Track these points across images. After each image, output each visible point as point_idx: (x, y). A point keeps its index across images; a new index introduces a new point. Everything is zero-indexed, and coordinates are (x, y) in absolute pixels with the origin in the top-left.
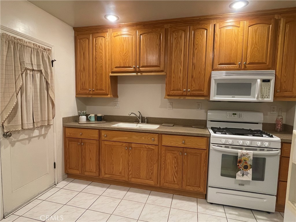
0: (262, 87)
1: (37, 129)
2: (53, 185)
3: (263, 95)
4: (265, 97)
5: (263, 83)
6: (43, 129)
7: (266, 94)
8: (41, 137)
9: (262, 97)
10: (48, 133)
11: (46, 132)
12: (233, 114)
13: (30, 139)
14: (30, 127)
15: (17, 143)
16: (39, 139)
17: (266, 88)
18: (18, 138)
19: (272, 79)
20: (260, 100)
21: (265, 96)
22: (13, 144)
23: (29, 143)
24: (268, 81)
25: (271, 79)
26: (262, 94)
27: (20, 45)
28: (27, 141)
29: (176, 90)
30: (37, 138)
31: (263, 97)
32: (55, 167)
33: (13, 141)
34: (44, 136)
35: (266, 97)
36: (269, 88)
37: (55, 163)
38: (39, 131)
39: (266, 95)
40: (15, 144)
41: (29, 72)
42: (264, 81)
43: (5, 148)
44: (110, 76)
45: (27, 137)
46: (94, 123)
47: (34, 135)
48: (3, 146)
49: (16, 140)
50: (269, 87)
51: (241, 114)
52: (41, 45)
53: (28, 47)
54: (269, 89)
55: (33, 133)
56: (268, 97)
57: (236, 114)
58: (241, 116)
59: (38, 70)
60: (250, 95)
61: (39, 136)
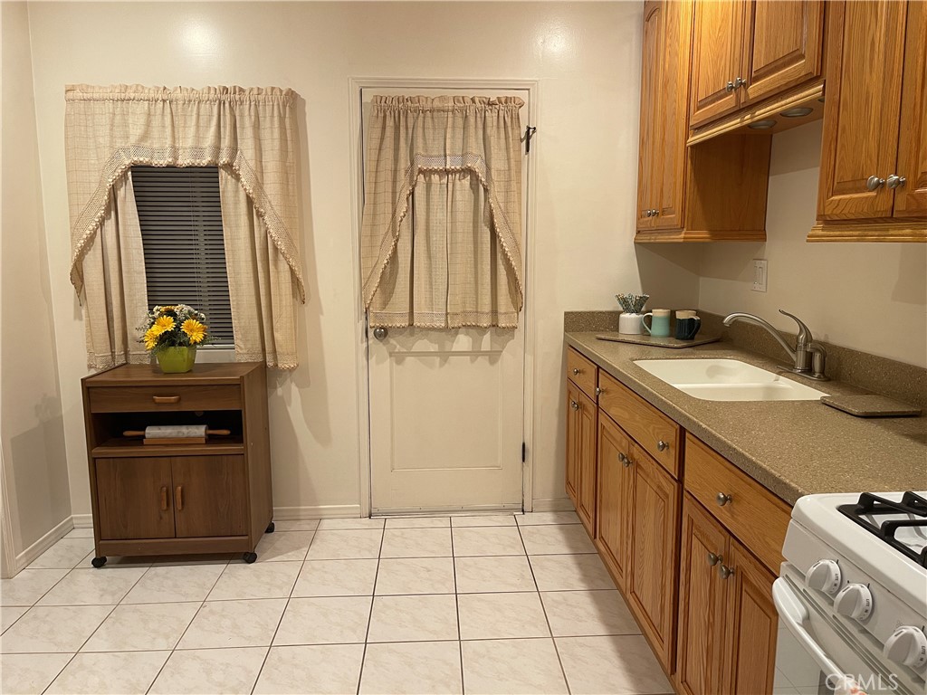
1: (467, 334)
2: (517, 510)
6: (487, 337)
8: (480, 358)
10: (504, 352)
11: (497, 348)
13: (445, 356)
14: (438, 324)
15: (409, 359)
16: (472, 361)
18: (411, 348)
22: (399, 358)
23: (441, 365)
27: (415, 111)
28: (437, 360)
29: (850, 186)
30: (468, 358)
32: (524, 460)
33: (397, 350)
34: (493, 356)
37: (524, 446)
38: (473, 342)
40: (404, 359)
41: (435, 178)
43: (378, 363)
45: (434, 348)
46: (663, 344)
47: (456, 347)
48: (374, 357)
49: (405, 351)
53: (438, 111)
55: (453, 342)
59: (463, 170)
61: (475, 354)
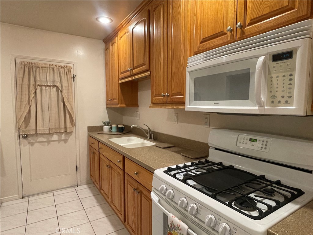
0: (273, 75)
1: (57, 135)
2: (75, 186)
3: (274, 97)
4: (279, 102)
5: (275, 63)
6: (63, 135)
7: (282, 94)
8: (61, 142)
9: (273, 102)
10: (69, 139)
11: (67, 138)
12: (251, 140)
13: (49, 142)
14: (46, 132)
15: (36, 144)
16: (59, 143)
17: (281, 75)
18: (37, 140)
19: (299, 47)
20: (268, 109)
21: (279, 98)
22: (32, 144)
23: (48, 145)
24: (288, 55)
25: (296, 49)
26: (272, 94)
27: (36, 67)
28: (46, 143)
29: (158, 95)
30: (57, 142)
31: (276, 101)
32: (77, 171)
33: (31, 142)
34: (65, 141)
35: (283, 101)
36: (291, 75)
37: (77, 166)
38: (59, 137)
39: (283, 97)
40: (34, 144)
41: (44, 88)
42: (277, 57)
43: (24, 146)
44: (120, 83)
45: (45, 140)
46: (115, 134)
47: (53, 139)
48: (23, 144)
49: (34, 141)
50: (289, 73)
51: (267, 142)
52: (57, 64)
54: (291, 80)
55: (52, 137)
56: (287, 102)
57: (255, 140)
58: (266, 145)
59: (53, 86)
60: (248, 99)
61: (60, 140)
